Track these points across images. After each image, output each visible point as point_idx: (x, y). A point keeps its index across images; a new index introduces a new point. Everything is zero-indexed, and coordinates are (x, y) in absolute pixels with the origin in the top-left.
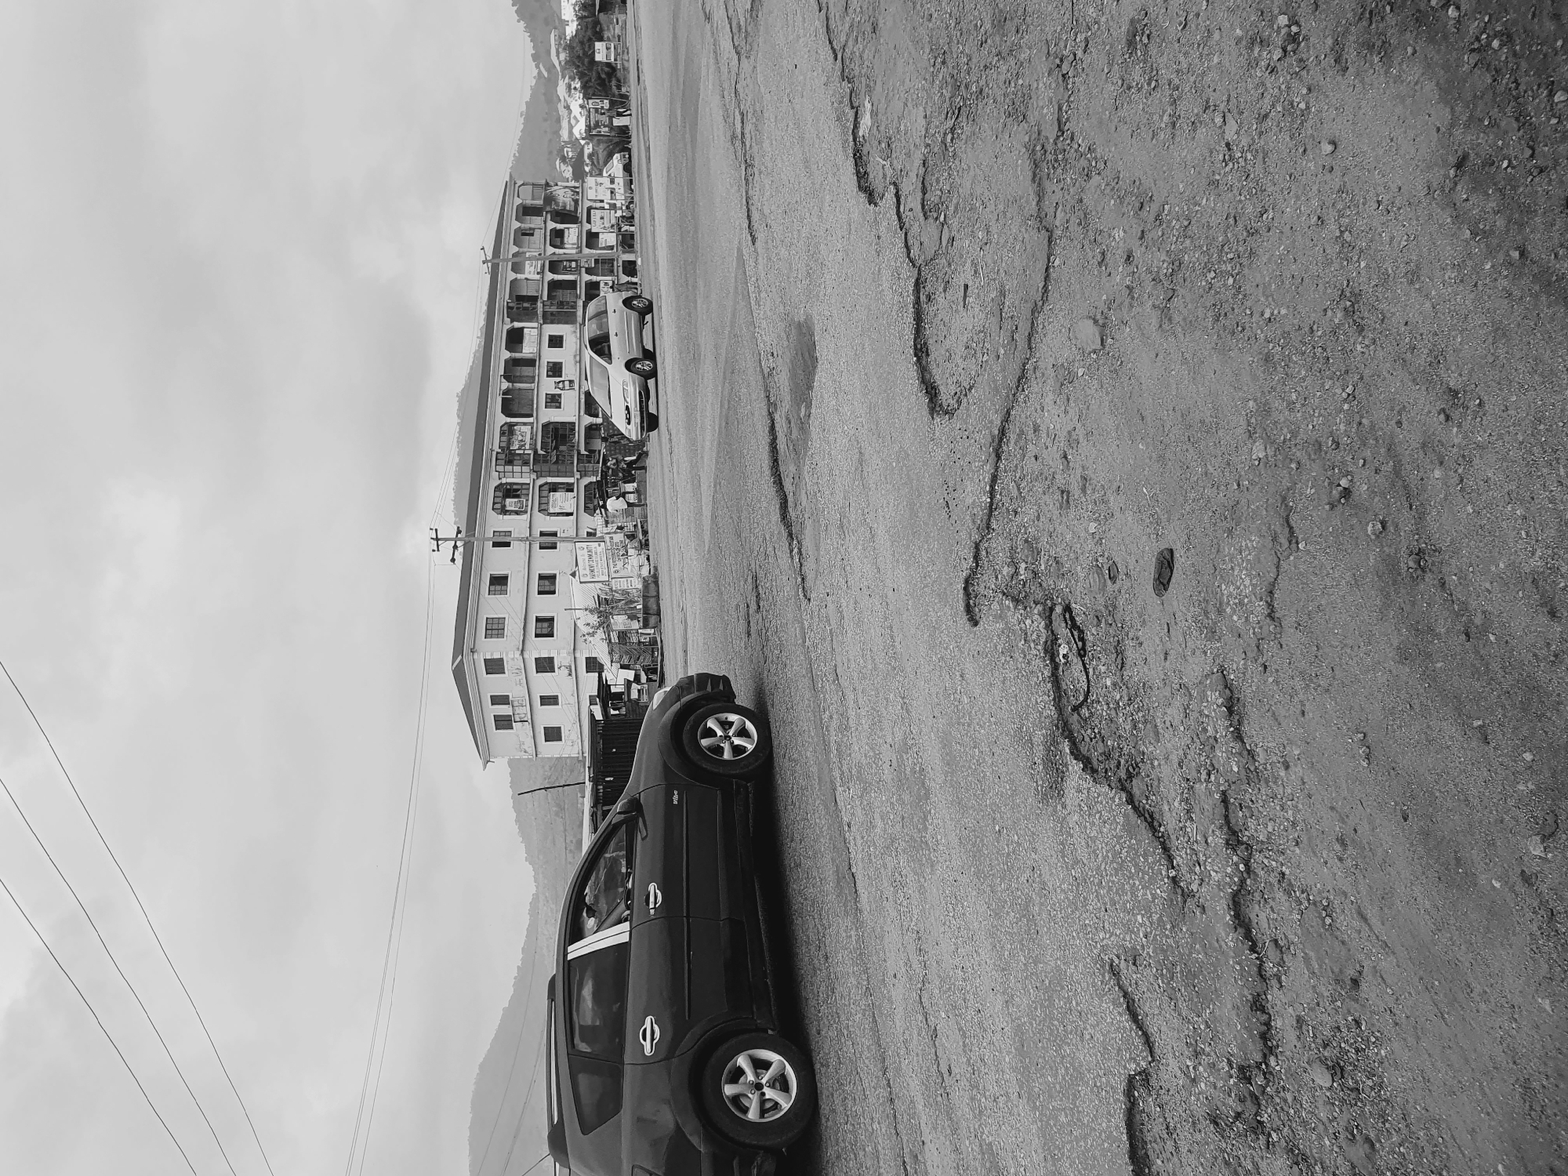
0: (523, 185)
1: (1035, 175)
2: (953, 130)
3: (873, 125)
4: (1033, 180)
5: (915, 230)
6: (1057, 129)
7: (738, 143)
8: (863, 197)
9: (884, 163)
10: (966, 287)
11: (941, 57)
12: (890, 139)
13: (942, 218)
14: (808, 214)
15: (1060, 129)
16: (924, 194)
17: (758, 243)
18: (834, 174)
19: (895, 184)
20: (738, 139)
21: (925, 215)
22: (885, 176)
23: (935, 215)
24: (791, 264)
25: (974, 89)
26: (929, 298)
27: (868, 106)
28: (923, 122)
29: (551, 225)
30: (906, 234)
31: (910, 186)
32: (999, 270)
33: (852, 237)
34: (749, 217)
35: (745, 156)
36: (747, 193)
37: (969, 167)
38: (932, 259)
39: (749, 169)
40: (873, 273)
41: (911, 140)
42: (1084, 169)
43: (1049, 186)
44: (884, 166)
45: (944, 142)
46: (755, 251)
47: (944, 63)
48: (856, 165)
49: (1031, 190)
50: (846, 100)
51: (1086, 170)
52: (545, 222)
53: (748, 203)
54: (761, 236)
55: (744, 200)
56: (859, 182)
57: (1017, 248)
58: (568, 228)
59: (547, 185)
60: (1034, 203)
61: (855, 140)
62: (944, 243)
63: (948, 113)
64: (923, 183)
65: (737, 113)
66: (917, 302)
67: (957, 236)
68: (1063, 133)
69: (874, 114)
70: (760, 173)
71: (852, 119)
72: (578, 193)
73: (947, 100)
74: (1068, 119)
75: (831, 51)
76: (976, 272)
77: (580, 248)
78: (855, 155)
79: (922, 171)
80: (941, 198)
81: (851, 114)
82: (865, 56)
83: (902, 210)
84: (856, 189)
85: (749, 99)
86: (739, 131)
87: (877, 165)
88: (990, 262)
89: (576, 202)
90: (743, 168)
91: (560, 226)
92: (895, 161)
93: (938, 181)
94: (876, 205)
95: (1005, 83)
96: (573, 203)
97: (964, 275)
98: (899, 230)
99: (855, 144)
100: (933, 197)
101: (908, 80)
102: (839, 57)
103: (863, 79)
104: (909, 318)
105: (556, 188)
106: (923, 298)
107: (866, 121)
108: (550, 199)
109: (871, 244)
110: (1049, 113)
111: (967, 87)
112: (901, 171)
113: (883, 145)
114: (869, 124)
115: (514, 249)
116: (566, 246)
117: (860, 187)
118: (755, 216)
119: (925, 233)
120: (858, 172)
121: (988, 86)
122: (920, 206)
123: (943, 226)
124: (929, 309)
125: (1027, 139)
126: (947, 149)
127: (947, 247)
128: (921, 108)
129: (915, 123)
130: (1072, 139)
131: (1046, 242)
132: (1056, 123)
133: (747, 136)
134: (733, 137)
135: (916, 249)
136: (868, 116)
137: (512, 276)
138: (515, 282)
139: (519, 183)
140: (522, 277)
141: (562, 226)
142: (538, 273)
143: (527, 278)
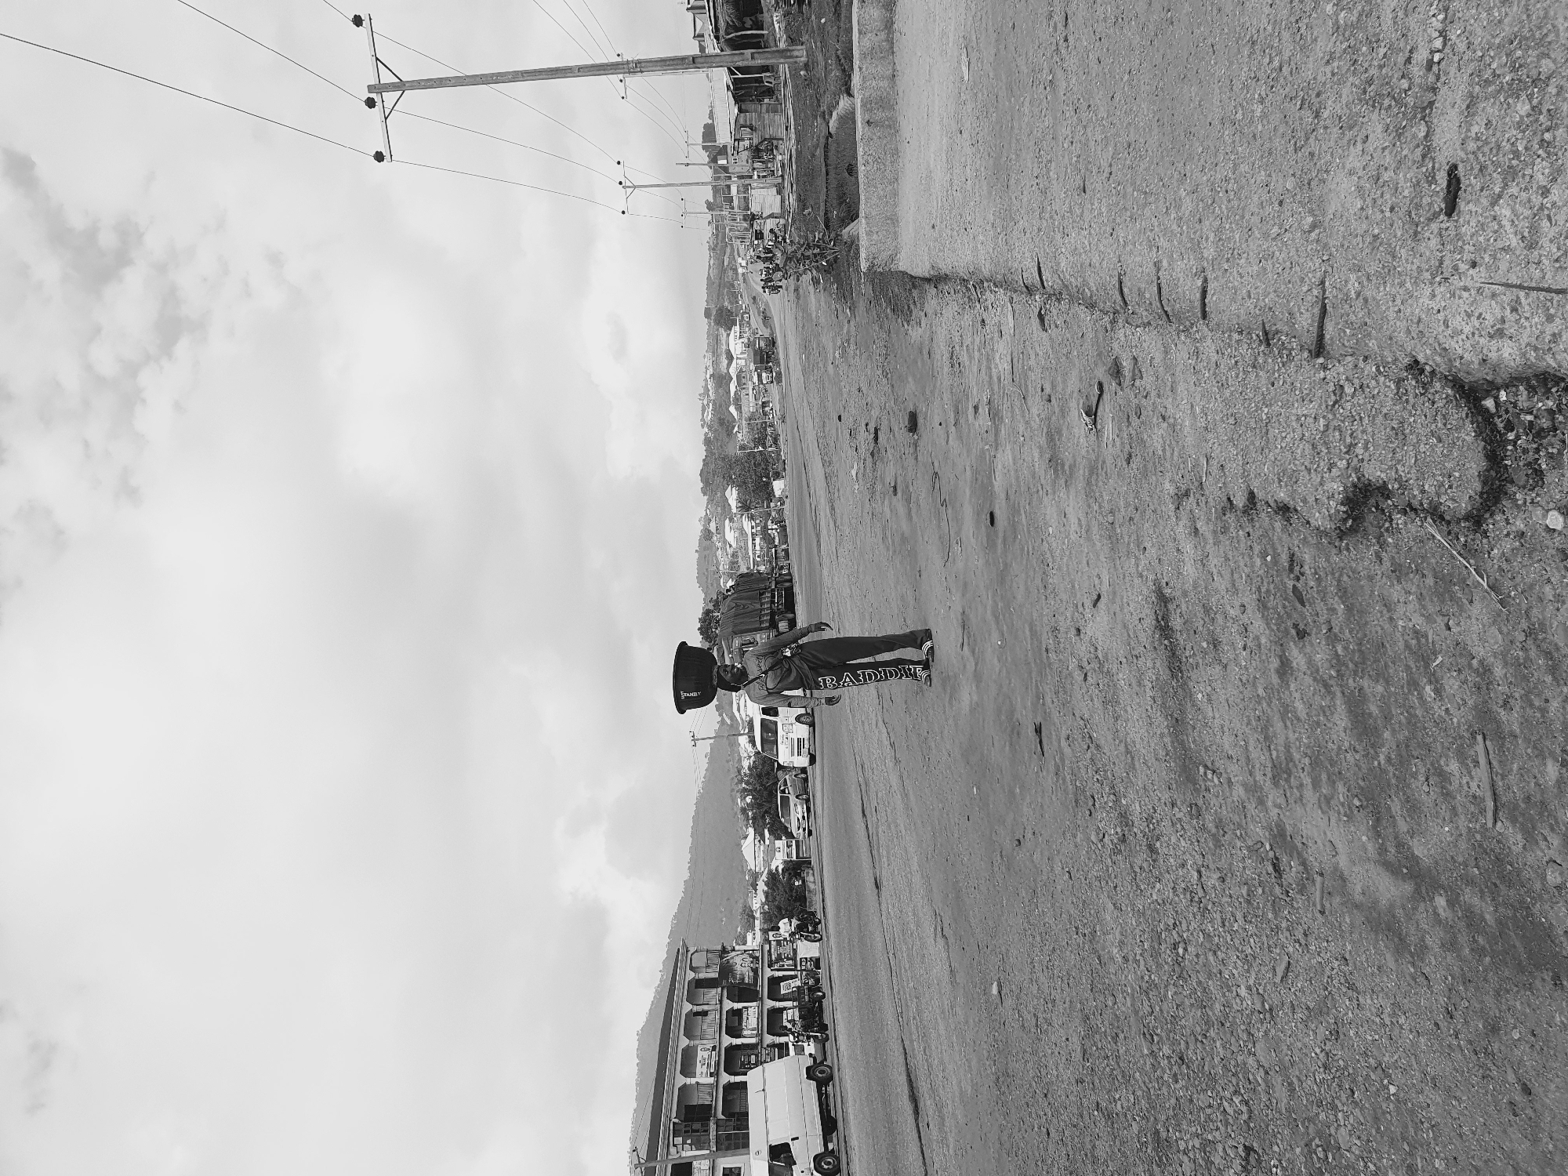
0: (696, 951)
29: (728, 1005)
52: (721, 1001)
58: (747, 1008)
59: (724, 951)
72: (757, 958)
77: (760, 1035)
89: (755, 971)
91: (738, 1006)
96: (751, 974)
105: (734, 954)
108: (726, 970)
115: (684, 1042)
116: (745, 1033)
137: (681, 1080)
138: (683, 1089)
139: (692, 950)
140: (693, 1081)
141: (739, 1006)
142: (712, 1075)
143: (697, 1083)
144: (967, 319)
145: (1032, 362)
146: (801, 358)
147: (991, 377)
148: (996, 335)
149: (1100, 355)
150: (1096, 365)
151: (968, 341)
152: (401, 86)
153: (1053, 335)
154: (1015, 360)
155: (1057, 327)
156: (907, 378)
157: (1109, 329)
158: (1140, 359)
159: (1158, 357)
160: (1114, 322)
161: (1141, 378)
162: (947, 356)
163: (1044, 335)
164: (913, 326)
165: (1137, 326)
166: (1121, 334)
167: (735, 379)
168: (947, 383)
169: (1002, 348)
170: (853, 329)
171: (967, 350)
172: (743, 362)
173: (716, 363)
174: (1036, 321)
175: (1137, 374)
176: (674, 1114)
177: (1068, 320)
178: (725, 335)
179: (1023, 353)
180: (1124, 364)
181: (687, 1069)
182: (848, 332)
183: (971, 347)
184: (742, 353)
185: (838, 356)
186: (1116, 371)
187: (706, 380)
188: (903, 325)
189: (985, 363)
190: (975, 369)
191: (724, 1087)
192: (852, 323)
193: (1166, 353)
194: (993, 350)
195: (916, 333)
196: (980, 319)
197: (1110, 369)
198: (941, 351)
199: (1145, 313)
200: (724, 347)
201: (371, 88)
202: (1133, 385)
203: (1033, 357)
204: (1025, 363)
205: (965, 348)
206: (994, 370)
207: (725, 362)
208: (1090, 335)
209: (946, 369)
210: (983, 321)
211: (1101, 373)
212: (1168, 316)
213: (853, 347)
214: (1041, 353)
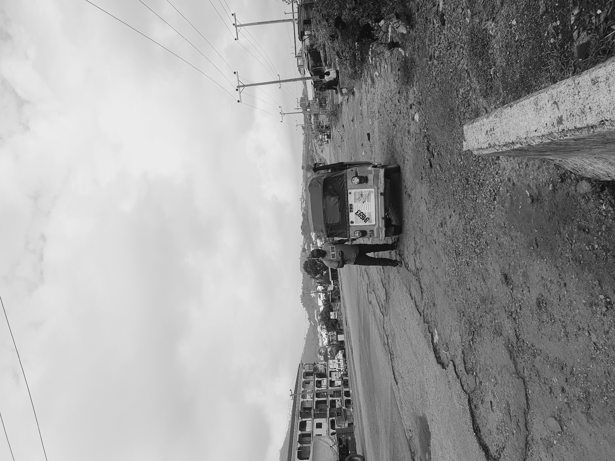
0: (306, 364)
1: (511, 356)
2: (472, 340)
3: (439, 338)
4: (511, 358)
5: (464, 379)
6: (516, 338)
7: (386, 347)
8: (440, 366)
9: (446, 353)
10: (491, 402)
11: (462, 313)
12: (447, 344)
13: (475, 374)
14: (418, 373)
15: (517, 338)
16: (465, 365)
17: (399, 384)
18: (427, 358)
19: (452, 361)
20: (386, 345)
21: (467, 373)
22: (447, 358)
23: (472, 373)
24: (413, 393)
25: (478, 324)
26: (475, 407)
27: (436, 332)
28: (460, 337)
29: (316, 379)
30: (460, 380)
31: (459, 361)
32: (504, 395)
33: (438, 382)
34: (394, 374)
35: (390, 351)
36: (392, 365)
37: (482, 354)
38: (473, 391)
39: (392, 356)
40: (449, 396)
41: (456, 344)
42: (532, 353)
43: (519, 360)
44: (446, 354)
45: (469, 344)
46: (398, 387)
47: (464, 315)
48: (435, 354)
49: (511, 362)
50: (427, 330)
51: (533, 354)
52: (314, 378)
53: (393, 369)
54: (400, 381)
55: (391, 368)
56: (437, 360)
57: (510, 386)
58: (323, 380)
59: (315, 364)
60: (513, 367)
61: (433, 344)
62: (478, 384)
63: (469, 333)
64: (464, 360)
65: (385, 335)
66: (471, 408)
67: (483, 381)
68: (519, 340)
69: (439, 334)
70: (396, 357)
71: (430, 337)
72: (326, 366)
73: (468, 329)
74: (520, 334)
75: (418, 313)
76: (494, 396)
77: (327, 387)
78: (434, 350)
79: (462, 356)
80: (472, 366)
81: (430, 335)
82: (432, 314)
83: (457, 371)
84: (436, 363)
85: (389, 330)
86: (386, 342)
87: (443, 353)
88: (499, 391)
89: (325, 369)
90: (390, 356)
92: (451, 352)
93: (470, 359)
94: (446, 369)
95: (490, 322)
97: (489, 398)
98: (457, 378)
99: (433, 346)
100: (469, 366)
101: (450, 322)
102: (422, 315)
103: (433, 322)
104: (469, 416)
105: (318, 365)
106: (473, 407)
107: (436, 338)
108: (316, 369)
109: (446, 385)
110: (511, 332)
111: (475, 324)
112: (454, 355)
113: (445, 346)
114: (438, 338)
115: (302, 389)
116: (322, 387)
117: (438, 362)
118: (396, 373)
119: (469, 380)
120: (436, 357)
121: (483, 323)
122: (464, 369)
123: (476, 377)
124: (477, 412)
125: (504, 342)
126: (471, 347)
127: (479, 385)
128: (458, 332)
129: (456, 337)
130: (524, 342)
131: (522, 383)
132: (515, 336)
133: (390, 343)
134: (384, 344)
135: (466, 386)
136: (437, 335)
137: (302, 400)
138: (302, 402)
139: (304, 364)
140: (306, 400)
141: (320, 379)
142: (311, 398)
143: (307, 401)
152: (244, 86)
176: (300, 408)
181: (304, 397)
187: (302, 193)
191: (316, 402)
201: (237, 87)
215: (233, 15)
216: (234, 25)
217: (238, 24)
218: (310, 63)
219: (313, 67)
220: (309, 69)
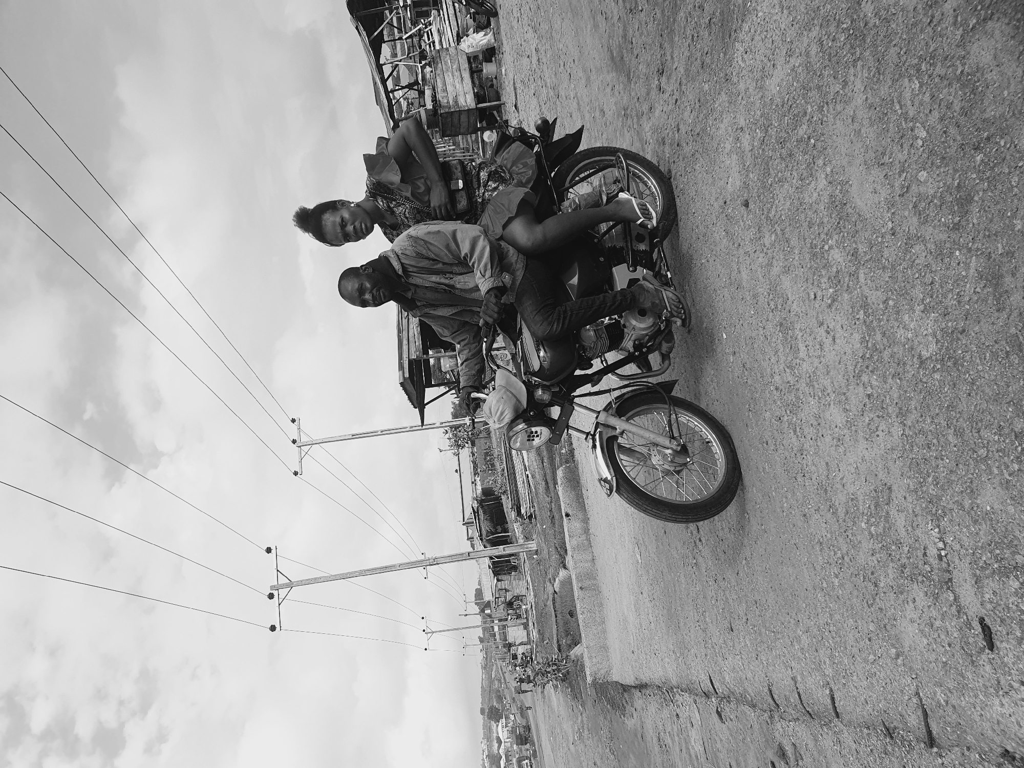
144: (666, 713)
145: (719, 746)
146: (550, 740)
147: (690, 756)
148: (689, 725)
149: (767, 741)
150: (766, 749)
151: (669, 729)
152: (291, 585)
153: (730, 727)
154: (706, 744)
155: (731, 720)
156: (629, 755)
157: (769, 722)
158: (798, 745)
159: (811, 745)
160: (771, 717)
161: (802, 759)
162: (655, 740)
163: (724, 726)
164: (627, 718)
165: (790, 721)
166: (779, 726)
167: (504, 757)
168: (659, 760)
169: (694, 735)
170: (585, 719)
171: (670, 736)
172: (509, 745)
173: (490, 747)
174: (715, 717)
175: (799, 757)
177: (738, 715)
178: (495, 725)
179: (710, 739)
180: (787, 748)
182: (582, 721)
183: (672, 733)
184: (507, 738)
185: (576, 739)
186: (783, 754)
187: (483, 760)
188: (621, 718)
189: (684, 745)
190: (678, 750)
192: (584, 715)
193: (816, 740)
194: (688, 736)
195: (630, 723)
196: (675, 713)
197: (777, 752)
198: (650, 734)
199: (793, 712)
200: (495, 735)
201: (272, 588)
202: (798, 764)
203: (719, 742)
204: (714, 746)
205: (668, 734)
206: (691, 750)
207: (496, 745)
208: (756, 726)
209: (657, 749)
210: (677, 715)
211: (771, 755)
212: (810, 714)
213: (586, 732)
214: (723, 739)
215: (293, 421)
216: (294, 442)
217: (304, 439)
218: (482, 527)
219: (489, 533)
220: (481, 539)
